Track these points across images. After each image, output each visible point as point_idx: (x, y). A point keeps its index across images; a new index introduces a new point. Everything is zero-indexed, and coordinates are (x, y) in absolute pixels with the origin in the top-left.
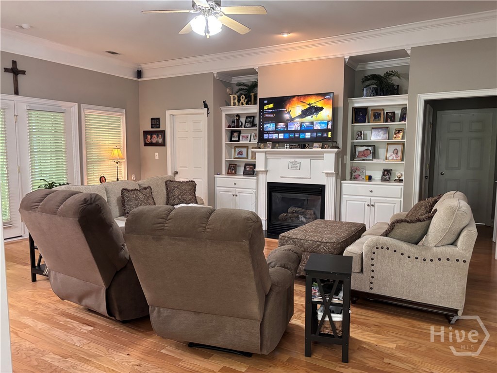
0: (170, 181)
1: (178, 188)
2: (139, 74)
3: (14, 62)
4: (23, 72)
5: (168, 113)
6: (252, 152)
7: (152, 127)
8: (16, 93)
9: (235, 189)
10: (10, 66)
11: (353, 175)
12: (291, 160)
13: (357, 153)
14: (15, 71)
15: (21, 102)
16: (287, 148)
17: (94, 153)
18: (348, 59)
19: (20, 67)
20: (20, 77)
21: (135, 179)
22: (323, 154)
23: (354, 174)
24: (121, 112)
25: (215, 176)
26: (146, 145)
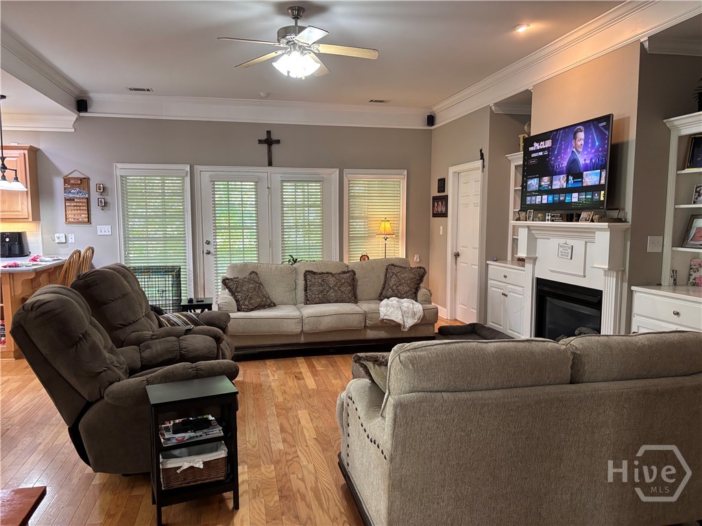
0: (393, 265)
1: (396, 275)
2: (431, 120)
3: (269, 133)
4: (278, 142)
5: (452, 170)
6: (514, 226)
7: (438, 192)
8: (270, 164)
9: (505, 285)
10: (264, 137)
11: (692, 278)
12: (562, 241)
13: (693, 232)
14: (269, 142)
15: (276, 173)
16: (548, 220)
17: (358, 227)
18: (647, 43)
19: (274, 137)
20: (274, 147)
21: (418, 260)
22: (594, 233)
23: (694, 275)
24: (401, 174)
25: (488, 262)
26: (435, 215)
